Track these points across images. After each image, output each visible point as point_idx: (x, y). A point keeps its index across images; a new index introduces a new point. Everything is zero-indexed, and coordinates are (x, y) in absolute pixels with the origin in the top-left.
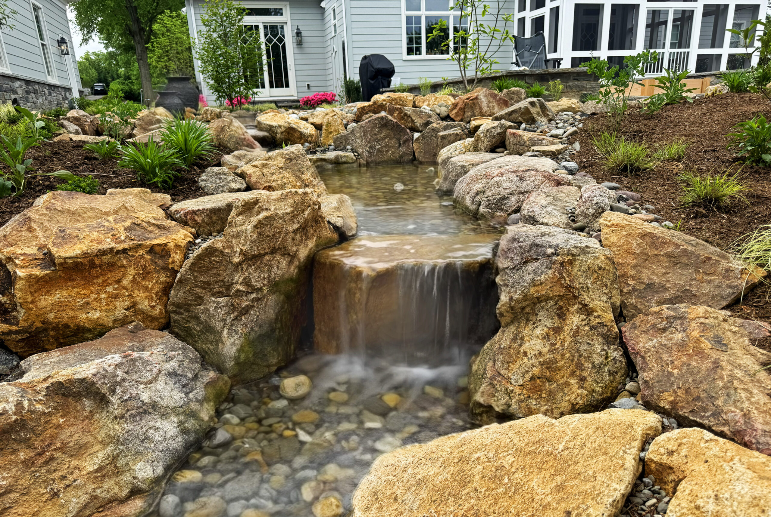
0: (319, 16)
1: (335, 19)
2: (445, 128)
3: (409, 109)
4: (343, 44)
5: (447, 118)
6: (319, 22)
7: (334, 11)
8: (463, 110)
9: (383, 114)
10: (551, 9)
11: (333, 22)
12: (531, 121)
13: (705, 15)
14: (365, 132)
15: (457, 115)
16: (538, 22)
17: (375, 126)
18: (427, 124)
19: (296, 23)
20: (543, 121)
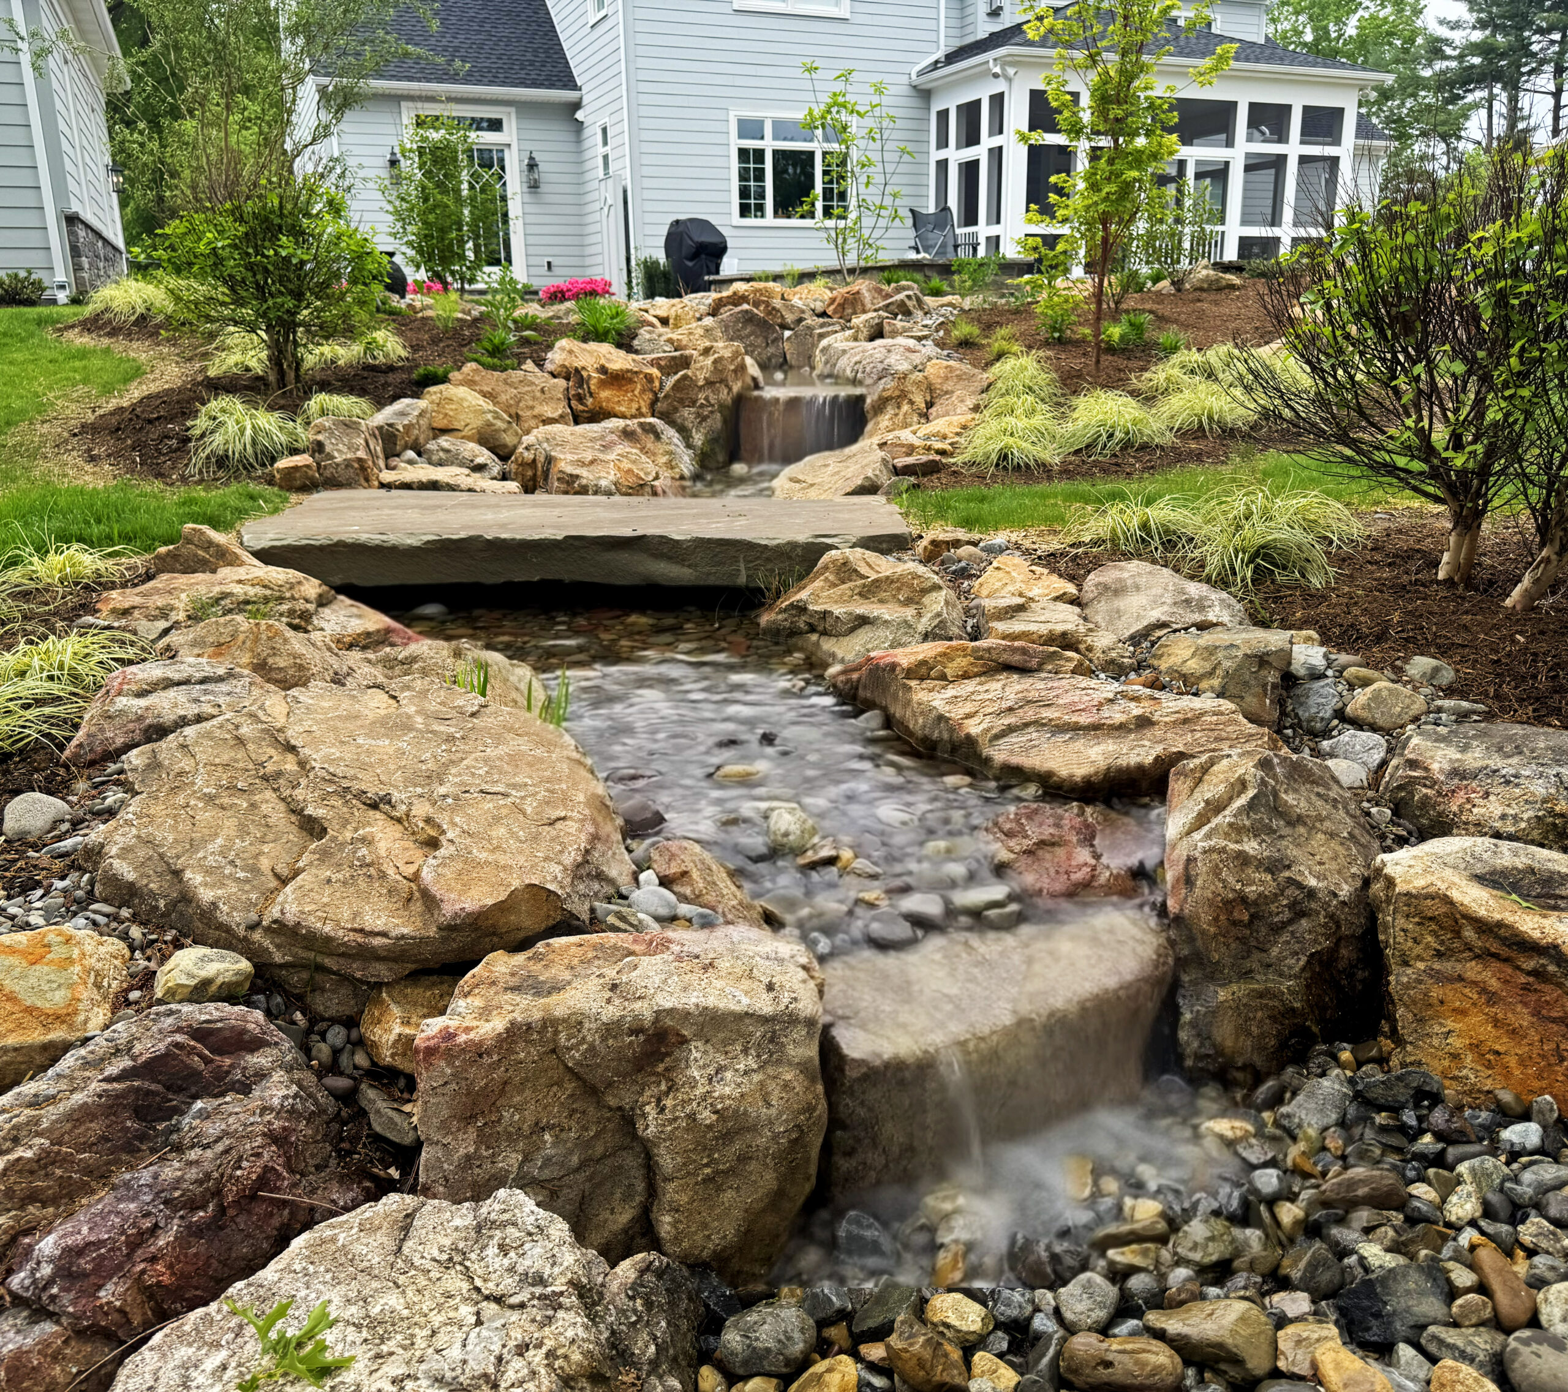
0: (571, 137)
1: (605, 143)
2: (822, 326)
3: (777, 303)
4: (625, 192)
5: (823, 314)
6: (571, 147)
7: (604, 131)
8: (842, 306)
9: (745, 307)
10: (991, 150)
11: (601, 150)
12: (908, 313)
13: (1248, 168)
14: (727, 327)
15: (835, 311)
16: (970, 170)
17: (738, 321)
18: (800, 320)
19: (529, 146)
20: (919, 314)
